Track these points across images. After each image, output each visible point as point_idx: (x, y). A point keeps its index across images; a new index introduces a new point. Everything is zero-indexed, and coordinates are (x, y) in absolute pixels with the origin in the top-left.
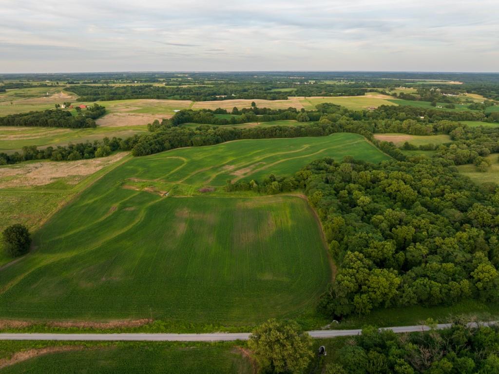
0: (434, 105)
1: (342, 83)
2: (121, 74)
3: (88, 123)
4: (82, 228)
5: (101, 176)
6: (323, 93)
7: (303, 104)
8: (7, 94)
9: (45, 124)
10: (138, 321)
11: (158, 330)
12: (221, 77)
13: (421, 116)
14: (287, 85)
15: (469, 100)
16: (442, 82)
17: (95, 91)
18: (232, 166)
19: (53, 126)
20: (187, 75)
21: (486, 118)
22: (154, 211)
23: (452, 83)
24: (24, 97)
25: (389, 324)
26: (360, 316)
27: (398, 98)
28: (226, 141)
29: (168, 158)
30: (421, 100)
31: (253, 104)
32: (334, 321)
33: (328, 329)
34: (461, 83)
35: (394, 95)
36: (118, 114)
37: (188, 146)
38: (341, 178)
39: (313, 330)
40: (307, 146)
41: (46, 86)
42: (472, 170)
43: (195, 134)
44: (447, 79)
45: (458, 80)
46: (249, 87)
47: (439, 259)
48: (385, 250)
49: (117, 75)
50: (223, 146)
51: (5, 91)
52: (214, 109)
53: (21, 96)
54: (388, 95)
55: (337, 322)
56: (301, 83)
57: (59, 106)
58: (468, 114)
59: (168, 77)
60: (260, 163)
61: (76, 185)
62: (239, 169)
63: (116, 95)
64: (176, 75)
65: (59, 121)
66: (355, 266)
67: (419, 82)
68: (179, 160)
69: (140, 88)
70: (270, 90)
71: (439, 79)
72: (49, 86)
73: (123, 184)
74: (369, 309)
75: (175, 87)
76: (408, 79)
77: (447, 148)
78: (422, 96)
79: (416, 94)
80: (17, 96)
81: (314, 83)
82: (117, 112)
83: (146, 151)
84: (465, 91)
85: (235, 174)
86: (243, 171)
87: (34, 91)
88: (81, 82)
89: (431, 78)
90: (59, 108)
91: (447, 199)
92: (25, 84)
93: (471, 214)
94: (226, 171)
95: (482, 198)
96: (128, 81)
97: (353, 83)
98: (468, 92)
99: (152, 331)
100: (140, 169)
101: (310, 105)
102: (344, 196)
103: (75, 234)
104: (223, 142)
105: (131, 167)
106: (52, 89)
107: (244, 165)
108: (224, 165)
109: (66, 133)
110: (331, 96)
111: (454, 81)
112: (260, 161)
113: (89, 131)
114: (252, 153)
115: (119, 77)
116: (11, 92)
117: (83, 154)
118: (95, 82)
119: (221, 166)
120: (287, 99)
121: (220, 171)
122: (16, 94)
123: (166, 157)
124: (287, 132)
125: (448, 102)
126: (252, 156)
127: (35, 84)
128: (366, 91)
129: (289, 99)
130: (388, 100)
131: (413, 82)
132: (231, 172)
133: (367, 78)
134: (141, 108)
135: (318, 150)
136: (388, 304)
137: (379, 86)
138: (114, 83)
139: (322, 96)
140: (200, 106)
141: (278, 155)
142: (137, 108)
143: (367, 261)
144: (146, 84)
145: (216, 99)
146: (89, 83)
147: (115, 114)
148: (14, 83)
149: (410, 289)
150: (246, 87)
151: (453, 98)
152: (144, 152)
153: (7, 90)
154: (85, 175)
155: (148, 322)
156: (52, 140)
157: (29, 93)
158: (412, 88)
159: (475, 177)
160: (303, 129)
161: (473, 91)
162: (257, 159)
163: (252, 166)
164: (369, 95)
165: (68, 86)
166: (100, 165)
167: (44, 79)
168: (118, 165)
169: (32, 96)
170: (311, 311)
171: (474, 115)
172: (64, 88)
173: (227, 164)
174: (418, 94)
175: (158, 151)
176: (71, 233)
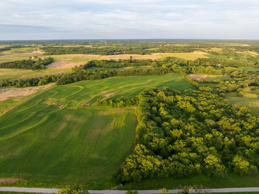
0: (228, 58)
1: (185, 45)
2: (72, 40)
3: (42, 67)
4: (10, 125)
5: (34, 96)
6: (171, 51)
7: (158, 57)
8: (11, 51)
9: (20, 67)
10: (15, 180)
11: (23, 186)
12: (122, 42)
13: (219, 64)
14: (154, 46)
15: (250, 55)
16: (239, 45)
17: (54, 50)
18: (105, 91)
19: (24, 68)
20: (105, 41)
21: (254, 65)
22: (52, 117)
23: (244, 45)
24: (19, 52)
25: (149, 188)
26: (135, 183)
27: (210, 54)
28: (108, 77)
29: (74, 86)
30: (222, 55)
31: (131, 57)
32: (121, 184)
33: (114, 189)
34: (249, 45)
35: (209, 52)
36: (59, 62)
37: (87, 80)
38: (157, 99)
39: (106, 189)
40: (150, 80)
41: (31, 47)
42: (235, 95)
43: (92, 74)
44: (242, 43)
45: (248, 44)
46: (134, 48)
47: (189, 150)
48: (160, 144)
49: (70, 41)
50: (105, 80)
51: (10, 49)
52: (109, 59)
53: (17, 52)
54: (205, 52)
55: (122, 185)
56: (163, 45)
57: (31, 58)
58: (245, 63)
59: (95, 42)
60: (121, 90)
61: (18, 101)
62: (108, 93)
63: (63, 52)
64: (100, 41)
65: (27, 66)
66: (138, 153)
67: (226, 45)
68: (78, 87)
69: (78, 48)
70: (145, 49)
71: (238, 43)
72: (33, 47)
73: (43, 101)
74: (140, 179)
75: (96, 47)
76: (221, 43)
77: (224, 83)
78: (224, 53)
79: (221, 51)
80: (15, 52)
81: (169, 46)
82: (60, 61)
83: (63, 83)
84: (248, 50)
85: (105, 96)
86: (110, 95)
87: (25, 49)
88: (49, 45)
89: (233, 43)
90: (31, 59)
91: (211, 113)
92: (22, 46)
93: (220, 123)
94: (101, 94)
95: (231, 113)
96: (74, 44)
97: (190, 45)
98: (250, 50)
99: (20, 186)
100: (56, 92)
101: (162, 57)
102: (154, 110)
103: (5, 129)
104: (106, 78)
105: (52, 91)
106: (34, 48)
107: (112, 91)
108: (101, 91)
109: (30, 72)
110: (174, 53)
111: (246, 44)
112: (122, 89)
113: (42, 71)
114: (119, 84)
115: (70, 42)
116: (13, 50)
117: (32, 84)
118: (57, 45)
119: (99, 91)
120: (151, 54)
121: (98, 94)
122: (15, 51)
123: (73, 86)
124: (142, 73)
125: (237, 56)
126: (118, 86)
127: (27, 45)
128: (194, 50)
129: (152, 54)
130: (204, 55)
131: (223, 45)
132: (103, 94)
133: (199, 43)
134: (72, 59)
135: (155, 83)
136: (152, 176)
137: (203, 47)
138: (66, 45)
139: (170, 52)
140: (103, 58)
141: (132, 85)
142: (71, 59)
143: (146, 150)
144: (81, 46)
145: (113, 54)
146: (54, 45)
147: (58, 62)
148: (16, 45)
149: (166, 168)
150: (132, 48)
151: (240, 54)
152: (62, 83)
153: (11, 49)
154: (26, 95)
155: (20, 181)
156: (21, 76)
157: (22, 51)
158: (220, 48)
159: (235, 100)
160: (150, 71)
161: (253, 50)
162: (121, 87)
163: (116, 91)
164: (195, 52)
165: (42, 47)
166: (37, 90)
167: (32, 43)
168: (46, 90)
169: (23, 52)
170: (110, 178)
171: (248, 64)
172: (39, 48)
173: (103, 90)
174: (222, 52)
175: (70, 83)
176: (4, 128)
